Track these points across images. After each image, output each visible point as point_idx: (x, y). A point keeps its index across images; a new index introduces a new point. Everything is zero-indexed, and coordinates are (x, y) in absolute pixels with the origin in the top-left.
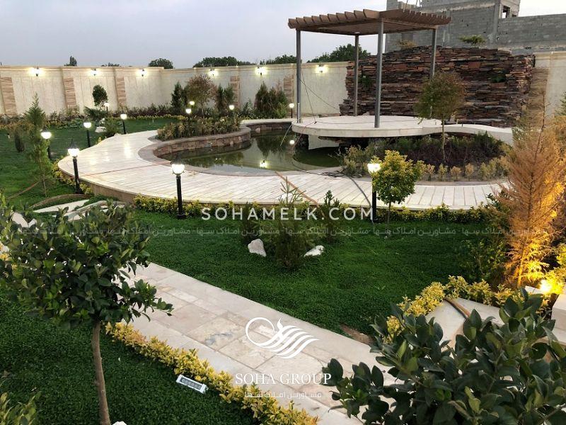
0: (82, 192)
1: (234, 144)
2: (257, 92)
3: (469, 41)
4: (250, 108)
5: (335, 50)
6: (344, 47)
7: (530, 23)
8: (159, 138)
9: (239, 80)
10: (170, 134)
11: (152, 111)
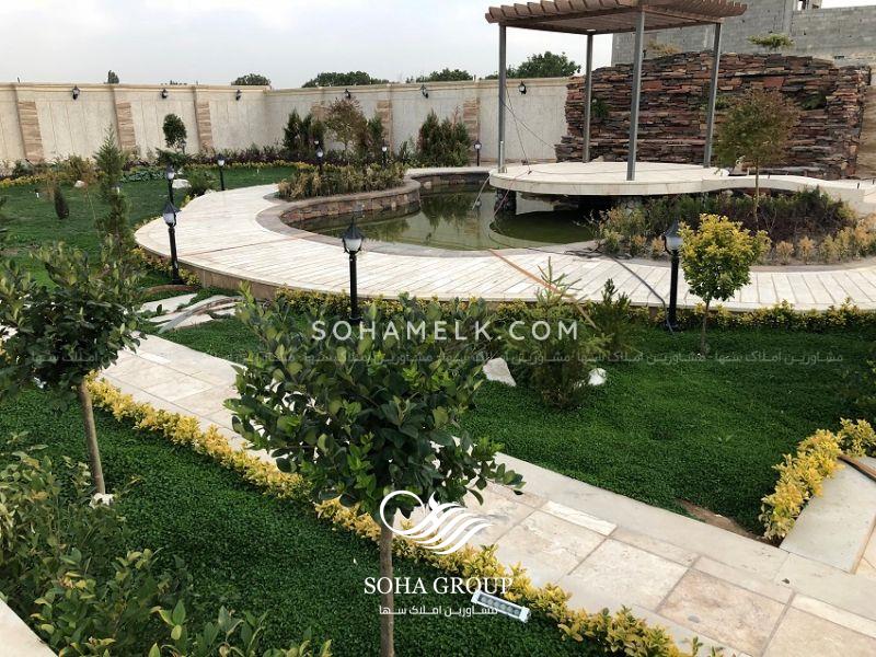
0: (182, 282)
1: (398, 206)
2: (420, 126)
3: (765, 44)
4: (411, 151)
5: (526, 61)
6: (540, 56)
7: (842, 18)
8: (281, 196)
9: (390, 106)
10: (299, 189)
11: (254, 155)
